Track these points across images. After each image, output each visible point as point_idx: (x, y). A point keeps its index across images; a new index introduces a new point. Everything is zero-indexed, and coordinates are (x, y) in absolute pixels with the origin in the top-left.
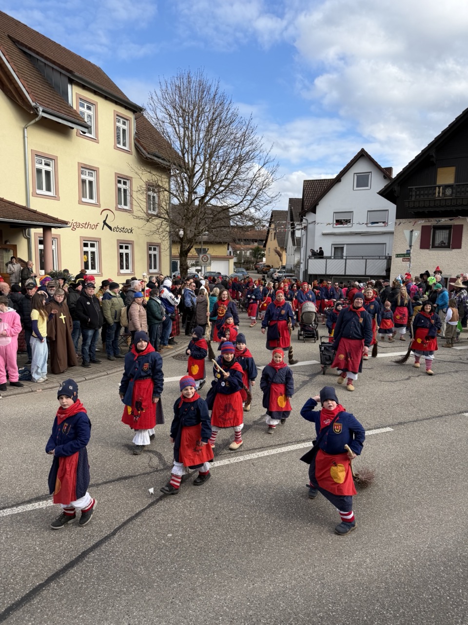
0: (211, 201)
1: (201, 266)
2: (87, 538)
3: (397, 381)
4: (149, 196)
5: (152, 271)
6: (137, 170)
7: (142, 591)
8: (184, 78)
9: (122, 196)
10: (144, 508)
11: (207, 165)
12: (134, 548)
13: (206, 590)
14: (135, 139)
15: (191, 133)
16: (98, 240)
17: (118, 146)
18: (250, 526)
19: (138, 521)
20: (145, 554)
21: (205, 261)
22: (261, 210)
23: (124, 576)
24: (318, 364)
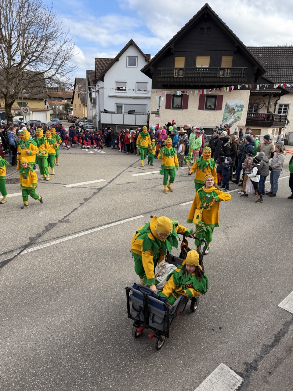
0: (26, 67)
1: (23, 116)
3: (148, 188)
11: (21, 39)
13: (19, 329)
18: (52, 285)
21: (25, 112)
22: (65, 77)
24: (104, 182)
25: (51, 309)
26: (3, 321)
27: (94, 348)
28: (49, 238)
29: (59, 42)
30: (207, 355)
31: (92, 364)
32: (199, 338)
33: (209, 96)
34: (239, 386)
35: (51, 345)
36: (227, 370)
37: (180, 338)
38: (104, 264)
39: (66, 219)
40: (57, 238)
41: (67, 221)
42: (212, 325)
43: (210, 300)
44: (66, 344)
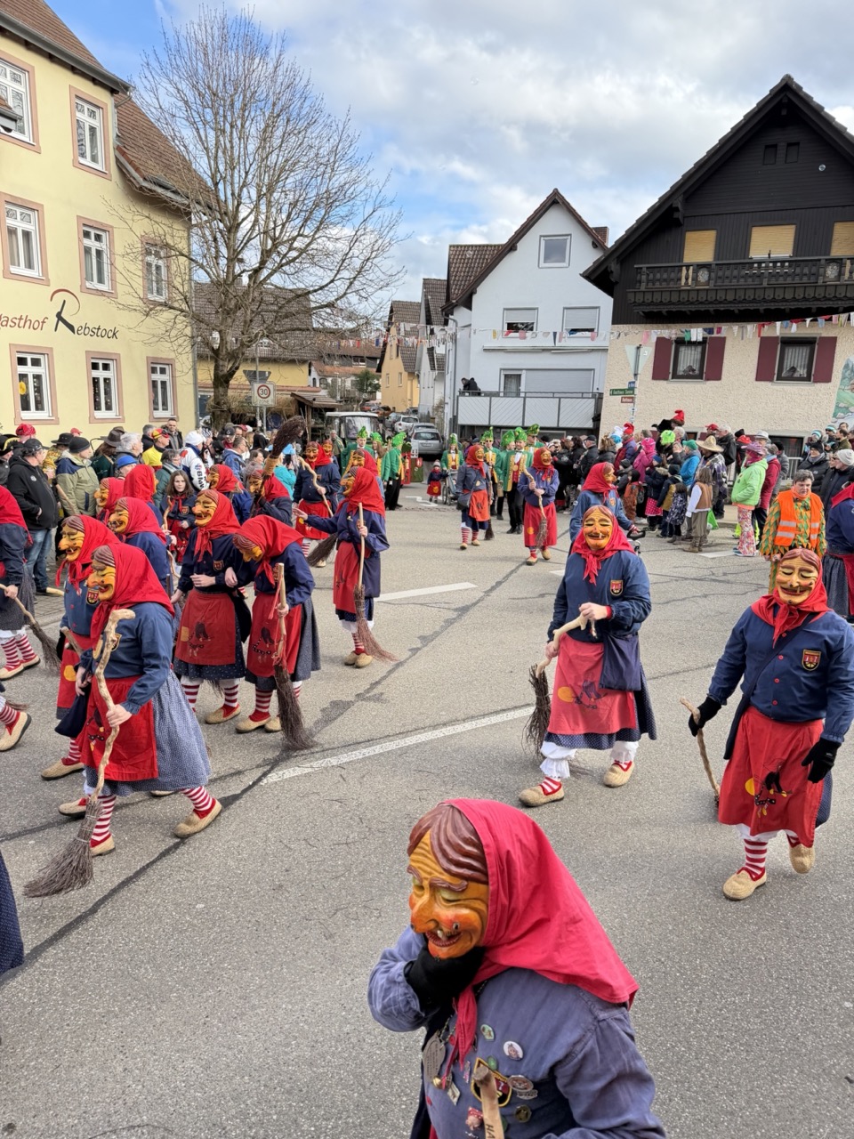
2: (42, 921)
4: (149, 265)
5: (160, 413)
6: (121, 212)
8: (215, 27)
9: (95, 264)
10: (151, 860)
12: (133, 934)
13: (267, 997)
14: (118, 148)
15: (231, 142)
16: (48, 353)
17: (82, 160)
19: (141, 883)
20: (153, 943)
21: (264, 396)
22: (370, 300)
23: (114, 984)
24: (472, 589)
25: (351, 951)
26: (223, 969)
28: (334, 743)
29: (362, 207)
32: (802, 1099)
33: (789, 342)
35: (355, 1058)
37: (740, 1091)
39: (376, 691)
40: (354, 744)
41: (378, 699)
42: (845, 1065)
43: (831, 981)
44: (396, 1059)
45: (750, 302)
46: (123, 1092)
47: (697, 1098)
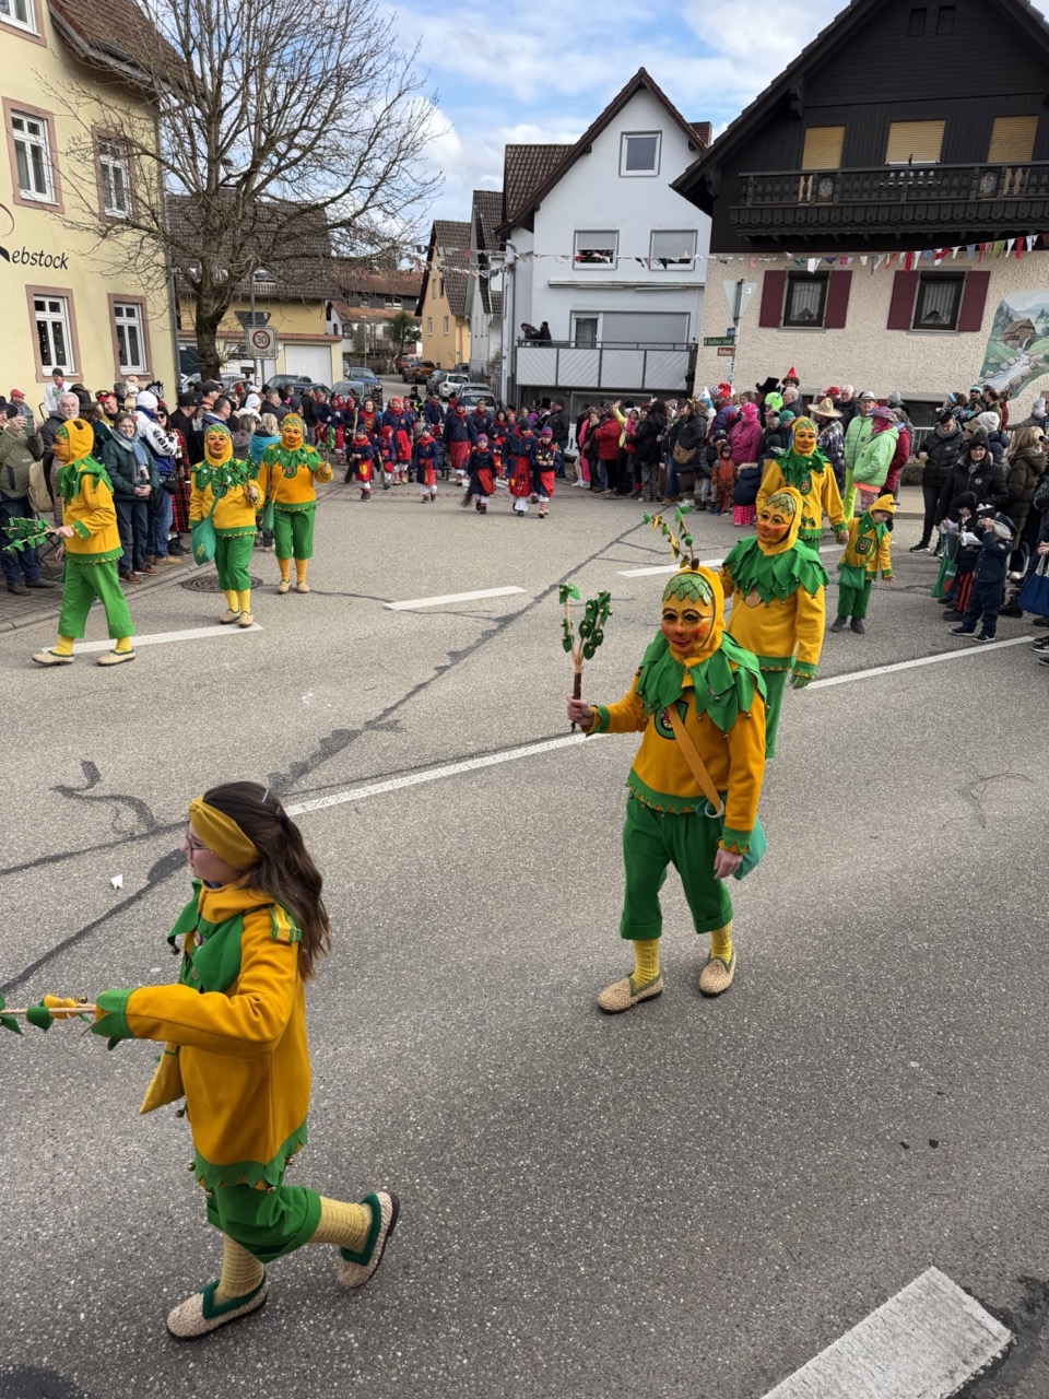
0: (267, 187)
1: (255, 360)
4: (105, 168)
5: (127, 370)
6: (62, 93)
7: (88, 1088)
9: (32, 166)
10: (98, 918)
11: (253, 88)
14: (53, 1)
17: (4, 18)
19: (83, 947)
21: (261, 345)
22: (398, 217)
23: (45, 1061)
24: (520, 595)
25: (336, 1017)
27: (473, 1163)
28: (333, 779)
30: (878, 1233)
31: (467, 1214)
32: (848, 1168)
33: (932, 278)
34: (994, 1358)
35: (332, 1136)
36: (950, 1295)
37: (778, 1161)
38: (515, 879)
39: (390, 718)
41: (393, 727)
42: (902, 1129)
43: (899, 1039)
44: (382, 1137)
45: (883, 224)
46: (52, 1181)
47: (728, 1169)
